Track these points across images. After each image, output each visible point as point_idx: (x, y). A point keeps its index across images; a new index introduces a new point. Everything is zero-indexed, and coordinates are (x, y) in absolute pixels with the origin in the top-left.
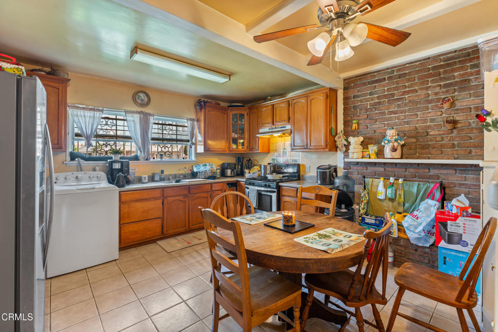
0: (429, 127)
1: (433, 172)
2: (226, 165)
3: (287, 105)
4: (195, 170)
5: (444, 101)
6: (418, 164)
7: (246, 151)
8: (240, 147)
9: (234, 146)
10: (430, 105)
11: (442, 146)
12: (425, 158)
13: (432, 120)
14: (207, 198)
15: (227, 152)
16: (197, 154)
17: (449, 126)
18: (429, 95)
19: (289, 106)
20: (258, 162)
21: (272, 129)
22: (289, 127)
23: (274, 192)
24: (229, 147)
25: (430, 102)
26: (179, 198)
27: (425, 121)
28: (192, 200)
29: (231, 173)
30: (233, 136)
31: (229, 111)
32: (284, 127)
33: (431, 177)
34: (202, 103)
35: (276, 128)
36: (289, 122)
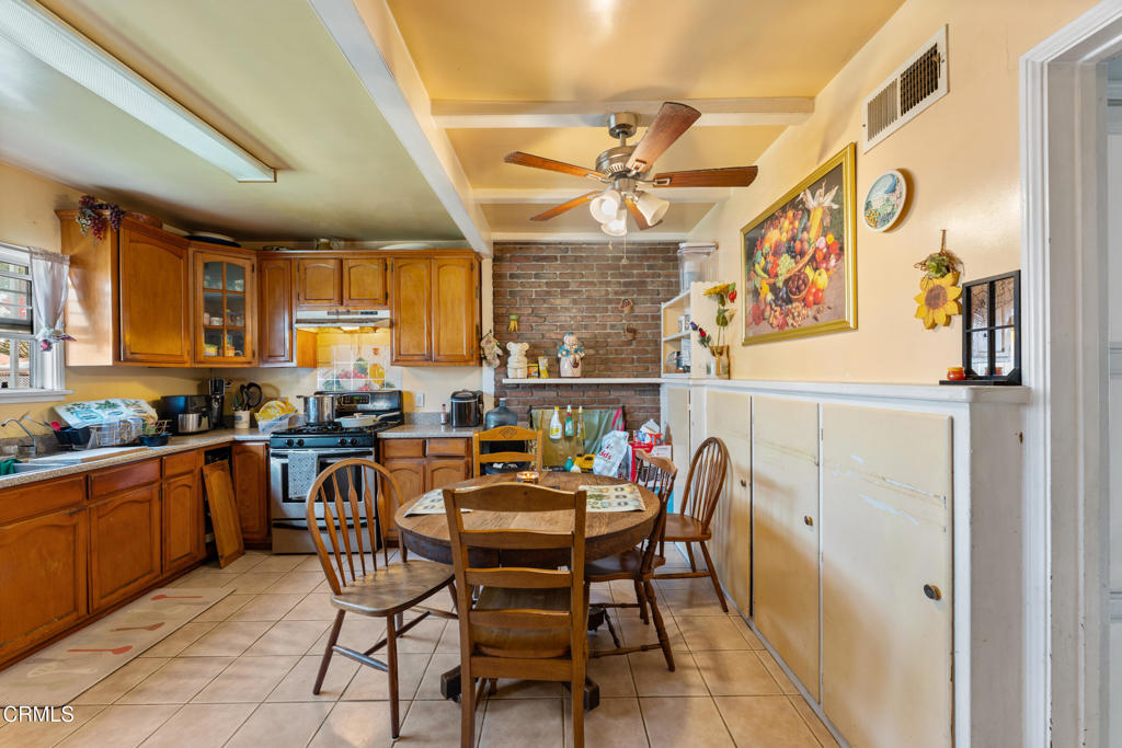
0: (609, 335)
1: (614, 394)
2: (181, 403)
3: (381, 268)
4: (74, 421)
5: (625, 303)
6: (598, 385)
7: (249, 363)
8: (230, 353)
9: (211, 350)
10: (609, 306)
11: (623, 360)
12: (604, 377)
13: (613, 327)
14: (150, 501)
15: (187, 365)
16: (69, 372)
17: (630, 336)
18: (607, 293)
19: (386, 270)
20: (277, 390)
21: (338, 313)
22: (384, 314)
23: (370, 453)
24: (195, 353)
25: (610, 302)
26: (51, 518)
27: (604, 327)
28: (99, 518)
29: (199, 424)
30: (206, 322)
31: (191, 250)
32: (372, 313)
33: (612, 402)
34: (107, 213)
35: (348, 312)
36: (386, 304)
